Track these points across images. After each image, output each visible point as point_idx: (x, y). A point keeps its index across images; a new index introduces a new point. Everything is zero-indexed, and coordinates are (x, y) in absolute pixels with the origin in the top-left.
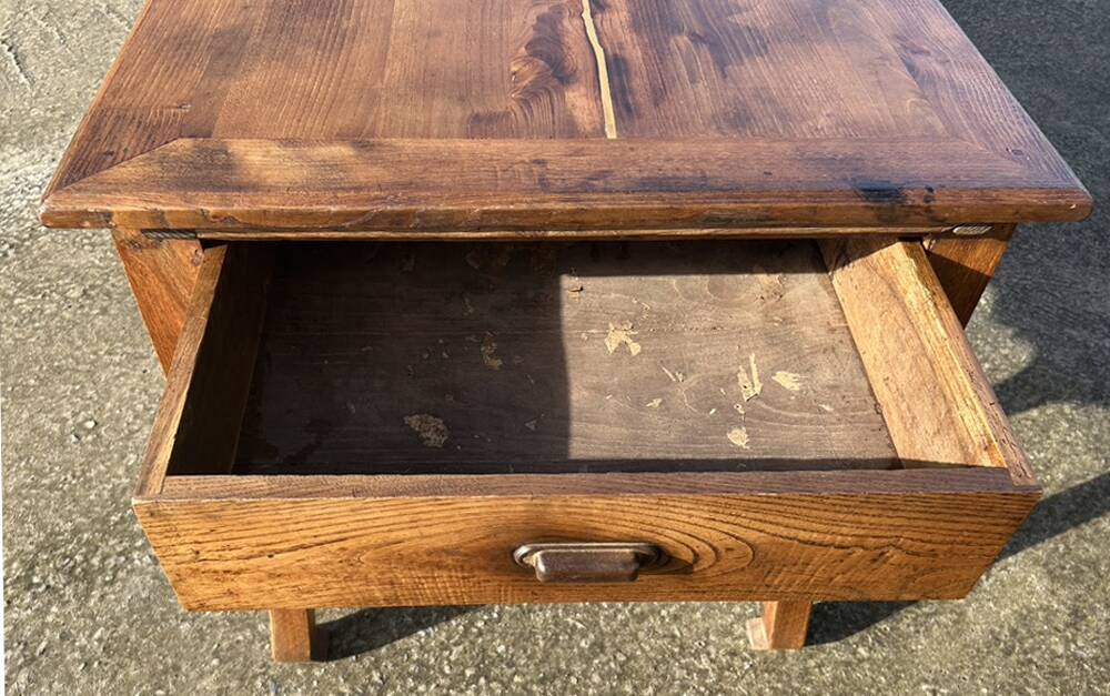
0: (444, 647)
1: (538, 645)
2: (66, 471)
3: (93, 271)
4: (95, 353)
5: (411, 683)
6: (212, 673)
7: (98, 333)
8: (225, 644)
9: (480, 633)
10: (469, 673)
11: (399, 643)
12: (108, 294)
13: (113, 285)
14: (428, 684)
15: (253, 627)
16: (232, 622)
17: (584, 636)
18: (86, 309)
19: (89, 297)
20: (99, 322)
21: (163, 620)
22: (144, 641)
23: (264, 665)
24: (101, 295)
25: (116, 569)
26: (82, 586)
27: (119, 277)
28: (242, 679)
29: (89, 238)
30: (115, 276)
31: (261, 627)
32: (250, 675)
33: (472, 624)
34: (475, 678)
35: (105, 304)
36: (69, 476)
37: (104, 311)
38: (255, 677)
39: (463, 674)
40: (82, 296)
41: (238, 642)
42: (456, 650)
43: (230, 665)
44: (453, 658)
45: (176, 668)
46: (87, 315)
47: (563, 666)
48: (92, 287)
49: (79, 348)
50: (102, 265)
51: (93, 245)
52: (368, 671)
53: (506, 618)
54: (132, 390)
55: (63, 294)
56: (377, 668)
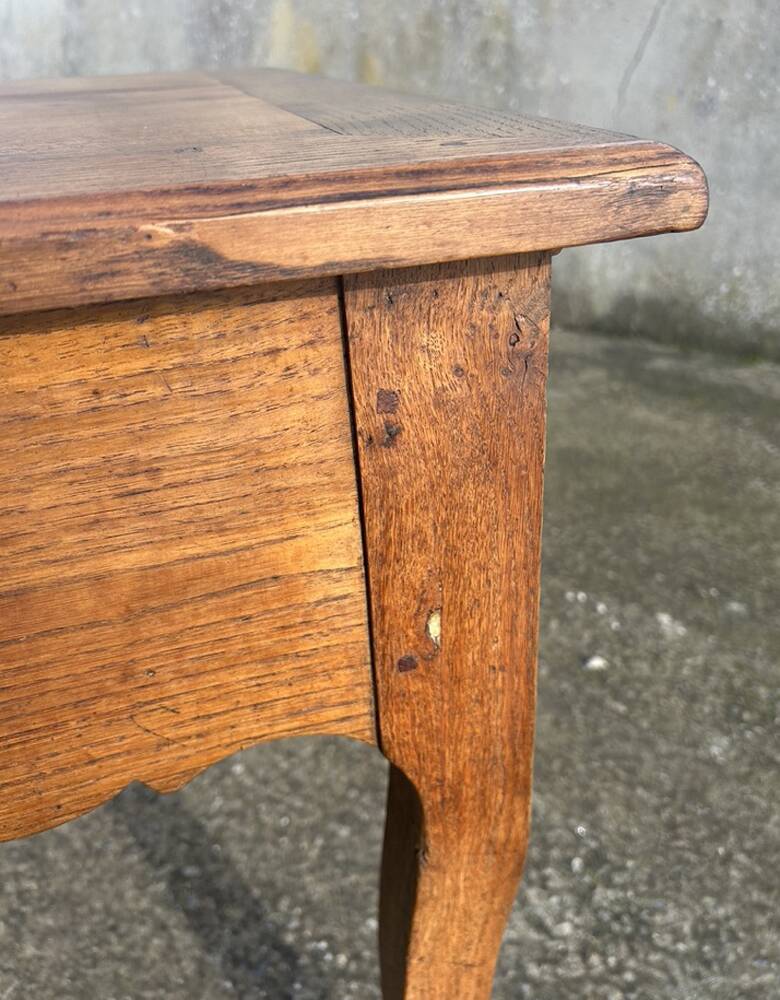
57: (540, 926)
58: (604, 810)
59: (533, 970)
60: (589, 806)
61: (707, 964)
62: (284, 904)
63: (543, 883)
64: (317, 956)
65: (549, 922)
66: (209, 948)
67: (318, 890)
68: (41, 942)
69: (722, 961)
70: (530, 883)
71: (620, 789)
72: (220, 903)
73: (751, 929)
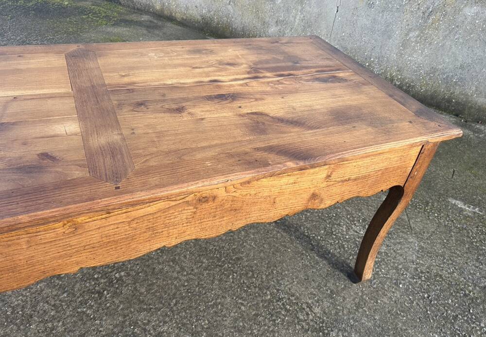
0: (331, 244)
1: (316, 224)
5: (346, 249)
6: (382, 301)
8: (372, 302)
9: (322, 237)
10: (334, 237)
11: (338, 255)
14: (344, 245)
15: (361, 296)
16: (365, 304)
17: (306, 215)
21: (380, 326)
22: (390, 328)
23: (369, 287)
28: (377, 291)
31: (360, 294)
32: (374, 290)
33: (320, 240)
34: (335, 235)
38: (374, 288)
39: (335, 238)
41: (369, 298)
42: (330, 241)
43: (376, 297)
44: (333, 241)
45: (389, 312)
47: (317, 218)
52: (351, 260)
53: (313, 232)
56: (349, 258)
57: (356, 232)
58: (363, 211)
59: (357, 239)
60: (360, 210)
61: (390, 238)
62: (302, 228)
63: (355, 224)
64: (314, 237)
65: (358, 231)
66: (291, 235)
67: (308, 226)
68: (254, 235)
69: (393, 238)
70: (352, 225)
71: (366, 207)
72: (288, 227)
73: (397, 233)
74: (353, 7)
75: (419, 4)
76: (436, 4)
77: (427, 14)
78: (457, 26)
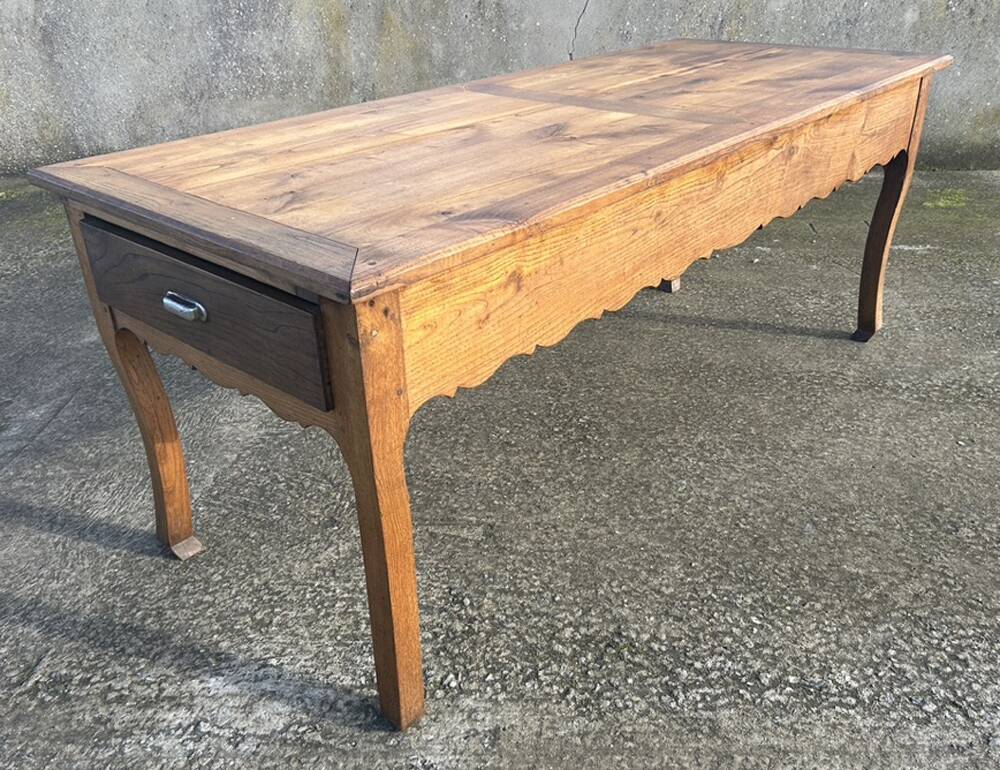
2: (980, 428)
3: (946, 547)
4: (952, 481)
7: (948, 493)
12: (934, 520)
13: (928, 526)
18: (957, 514)
19: (953, 524)
20: (946, 501)
24: (941, 521)
25: (953, 383)
26: (973, 383)
27: (921, 531)
29: (947, 584)
30: (925, 533)
35: (939, 513)
36: (978, 426)
37: (940, 507)
40: (960, 527)
46: (956, 509)
48: (949, 532)
49: (965, 489)
50: (936, 550)
51: (943, 574)
54: (926, 450)
55: (978, 536)
74: (597, 48)
75: (700, 15)
76: (726, 7)
77: (717, 27)
78: (767, 33)
